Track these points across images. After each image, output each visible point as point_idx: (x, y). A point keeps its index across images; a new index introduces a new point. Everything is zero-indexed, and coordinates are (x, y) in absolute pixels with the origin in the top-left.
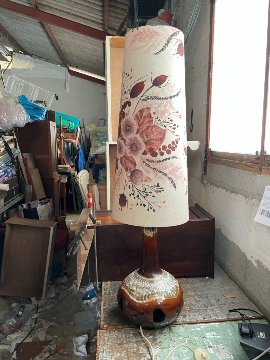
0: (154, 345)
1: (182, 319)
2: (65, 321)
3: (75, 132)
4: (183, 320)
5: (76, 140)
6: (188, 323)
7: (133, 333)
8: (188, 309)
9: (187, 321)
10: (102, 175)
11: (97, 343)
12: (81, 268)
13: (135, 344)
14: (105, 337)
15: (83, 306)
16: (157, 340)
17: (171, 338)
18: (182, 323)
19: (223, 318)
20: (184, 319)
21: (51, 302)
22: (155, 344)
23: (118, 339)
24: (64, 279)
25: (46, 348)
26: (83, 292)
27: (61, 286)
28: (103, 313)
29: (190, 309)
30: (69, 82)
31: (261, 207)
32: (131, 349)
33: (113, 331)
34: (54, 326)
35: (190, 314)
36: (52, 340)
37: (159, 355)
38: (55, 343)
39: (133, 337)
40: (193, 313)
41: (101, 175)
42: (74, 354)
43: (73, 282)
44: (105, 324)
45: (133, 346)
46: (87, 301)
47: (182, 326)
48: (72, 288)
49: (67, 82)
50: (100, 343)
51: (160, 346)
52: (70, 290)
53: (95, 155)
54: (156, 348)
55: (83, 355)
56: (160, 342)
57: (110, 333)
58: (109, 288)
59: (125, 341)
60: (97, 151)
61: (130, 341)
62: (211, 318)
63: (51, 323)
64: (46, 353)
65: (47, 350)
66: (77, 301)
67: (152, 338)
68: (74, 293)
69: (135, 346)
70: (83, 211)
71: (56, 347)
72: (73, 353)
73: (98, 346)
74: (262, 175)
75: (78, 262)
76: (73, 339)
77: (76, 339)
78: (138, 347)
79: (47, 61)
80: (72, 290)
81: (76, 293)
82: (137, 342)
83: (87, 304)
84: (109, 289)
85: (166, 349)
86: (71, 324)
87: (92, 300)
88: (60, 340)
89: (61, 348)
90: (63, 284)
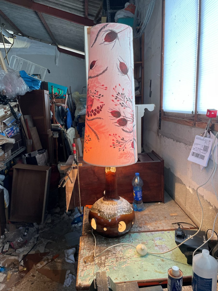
1: (139, 229)
2: (58, 239)
3: (64, 98)
5: (65, 104)
8: (143, 223)
9: (142, 230)
11: (80, 244)
13: (106, 244)
15: (72, 229)
16: (120, 242)
17: (130, 241)
18: (138, 231)
20: (140, 229)
21: (48, 226)
24: (58, 210)
25: (45, 258)
26: (72, 219)
27: (56, 215)
29: (145, 223)
30: (58, 58)
31: (192, 151)
32: (102, 247)
34: (51, 243)
35: (145, 226)
36: (49, 253)
37: (121, 251)
38: (52, 254)
39: (104, 240)
40: (147, 226)
42: (66, 261)
44: (85, 233)
45: (104, 245)
46: (75, 225)
49: (57, 57)
52: (62, 217)
53: (79, 115)
54: (120, 247)
55: (72, 262)
57: (89, 238)
58: (88, 210)
59: (98, 243)
60: (80, 112)
61: (102, 242)
62: (159, 229)
63: (48, 241)
64: (45, 261)
65: (46, 259)
66: (67, 225)
67: (117, 241)
68: (65, 220)
70: (69, 157)
71: (52, 257)
72: (65, 261)
73: (80, 246)
74: (195, 128)
76: (65, 251)
77: (67, 251)
79: (40, 41)
80: (64, 217)
81: (67, 219)
83: (75, 227)
85: (126, 247)
86: (63, 241)
87: (78, 224)
88: (55, 252)
89: (56, 258)
90: (57, 213)
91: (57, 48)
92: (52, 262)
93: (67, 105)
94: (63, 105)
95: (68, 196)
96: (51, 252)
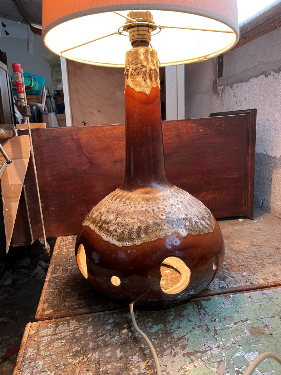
0: (168, 348)
1: (220, 283)
2: (22, 314)
3: (40, 95)
4: (221, 286)
5: (42, 103)
6: (235, 289)
7: (112, 323)
8: (224, 265)
9: (230, 286)
11: (20, 355)
12: (10, 210)
13: (119, 349)
14: (42, 337)
16: (172, 333)
17: (207, 326)
18: (220, 291)
20: (223, 284)
21: (4, 291)
22: (169, 344)
23: (75, 341)
27: (21, 270)
29: (229, 265)
30: (32, 42)
32: (107, 363)
33: (64, 321)
34: (6, 323)
35: (232, 273)
39: (112, 331)
40: (238, 272)
43: (38, 264)
44: (48, 308)
45: (114, 353)
47: (223, 297)
48: (36, 271)
49: (30, 41)
50: (25, 353)
51: (183, 348)
52: (33, 274)
53: (56, 91)
54: (174, 356)
56: (182, 338)
57: (56, 327)
59: (91, 346)
61: (106, 341)
67: (160, 330)
68: (38, 278)
69: (118, 356)
73: (19, 364)
75: (4, 202)
78: (127, 357)
80: (37, 273)
81: (41, 277)
82: (124, 343)
85: (199, 354)
88: (12, 342)
91: (29, 27)
92: (5, 364)
93: (46, 106)
94: (39, 105)
95: (10, 208)
96: (4, 342)
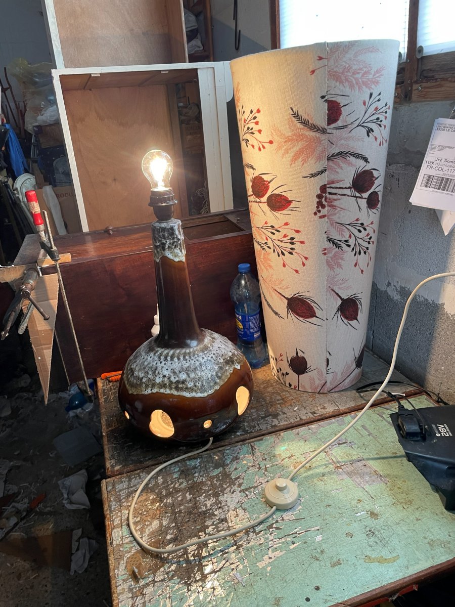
0: (228, 487)
1: (272, 421)
2: (38, 453)
4: (273, 424)
6: (285, 427)
7: (178, 471)
8: (278, 400)
9: (281, 424)
10: (61, 170)
12: (43, 359)
13: (188, 493)
14: (120, 491)
15: (69, 422)
16: (230, 474)
17: (259, 465)
18: (273, 430)
19: (348, 406)
20: (275, 422)
21: (4, 425)
22: (228, 484)
23: (149, 491)
24: (24, 381)
25: (9, 509)
26: (64, 398)
27: (21, 394)
28: (109, 441)
29: (283, 399)
31: (424, 171)
32: (180, 505)
33: (134, 475)
34: (18, 467)
35: (285, 409)
36: (19, 493)
37: (241, 506)
38: (26, 497)
39: (180, 479)
40: (290, 407)
41: (58, 170)
42: (66, 508)
44: (116, 463)
45: (184, 497)
46: (75, 411)
47: (274, 436)
51: (240, 485)
53: (37, 127)
54: (233, 493)
55: (83, 507)
56: (239, 477)
57: (130, 480)
58: (112, 388)
59: (164, 493)
60: (40, 118)
61: (176, 488)
62: (326, 410)
63: (12, 463)
64: (12, 518)
65: (12, 512)
66: (56, 415)
67: (220, 473)
69: (188, 498)
70: (25, 239)
71: (28, 504)
72: (64, 506)
74: (412, 105)
76: (59, 482)
77: (64, 481)
78: (195, 498)
82: (191, 487)
83: (77, 416)
84: (114, 391)
85: (253, 489)
86: (51, 455)
87: (84, 408)
88: (33, 490)
89: (39, 503)
90: (22, 389)
92: (31, 517)
95: (43, 356)
96: (22, 491)
